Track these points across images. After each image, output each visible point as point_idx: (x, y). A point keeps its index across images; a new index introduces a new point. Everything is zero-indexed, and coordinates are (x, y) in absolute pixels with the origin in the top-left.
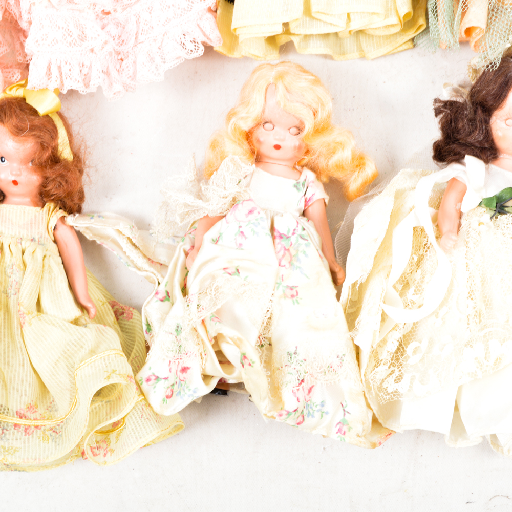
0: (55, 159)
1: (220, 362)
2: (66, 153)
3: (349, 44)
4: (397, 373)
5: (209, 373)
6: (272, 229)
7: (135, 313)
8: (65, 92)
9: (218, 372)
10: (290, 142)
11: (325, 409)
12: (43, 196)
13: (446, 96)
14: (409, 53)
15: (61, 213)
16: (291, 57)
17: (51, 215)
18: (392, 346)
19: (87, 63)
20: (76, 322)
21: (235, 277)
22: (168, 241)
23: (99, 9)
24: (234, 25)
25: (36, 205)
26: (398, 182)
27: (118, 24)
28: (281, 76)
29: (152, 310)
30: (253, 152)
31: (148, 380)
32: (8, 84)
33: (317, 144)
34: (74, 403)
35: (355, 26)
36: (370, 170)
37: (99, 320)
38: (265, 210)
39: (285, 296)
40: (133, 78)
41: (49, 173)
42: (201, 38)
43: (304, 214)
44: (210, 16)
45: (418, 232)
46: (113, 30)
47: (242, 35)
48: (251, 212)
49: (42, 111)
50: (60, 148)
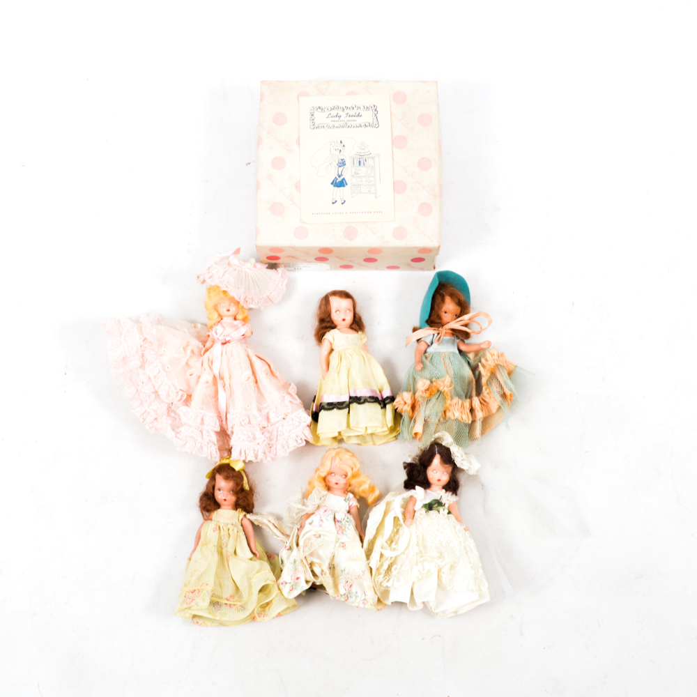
0: (242, 490)
1: (313, 575)
2: (247, 487)
3: (369, 439)
4: (388, 579)
5: (308, 579)
6: (335, 518)
7: (276, 557)
8: (247, 461)
9: (312, 579)
10: (342, 481)
11: (357, 595)
12: (236, 506)
13: (409, 460)
14: (395, 442)
15: (244, 513)
16: (343, 445)
17: (240, 514)
18: (385, 567)
19: (256, 449)
20: (251, 559)
21: (319, 539)
22: (290, 525)
23: (261, 426)
24: (318, 432)
25: (234, 509)
26: (388, 498)
27: (269, 432)
28: (338, 454)
29: (283, 554)
30: (326, 486)
31: (282, 584)
32: (222, 458)
33: (354, 482)
34: (250, 593)
35: (369, 431)
36: (377, 493)
37: (260, 559)
38: (332, 511)
39: (340, 546)
40: (276, 454)
41: (240, 496)
42: (304, 438)
43: (349, 512)
44: (308, 428)
45: (396, 519)
46: (267, 435)
47: (322, 437)
48: (325, 511)
49: (237, 469)
50: (244, 485)
